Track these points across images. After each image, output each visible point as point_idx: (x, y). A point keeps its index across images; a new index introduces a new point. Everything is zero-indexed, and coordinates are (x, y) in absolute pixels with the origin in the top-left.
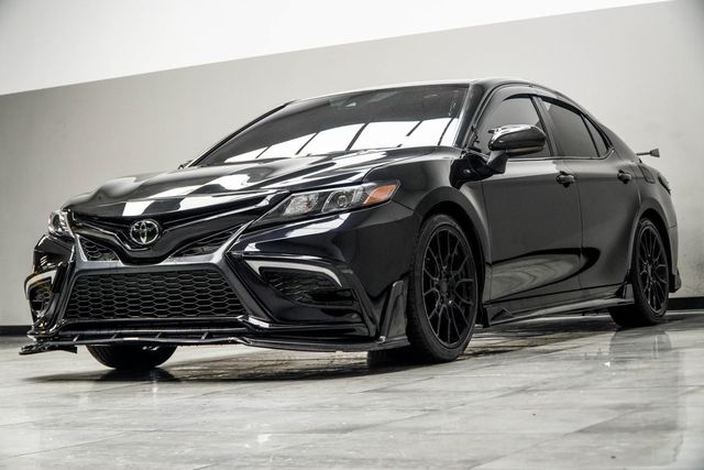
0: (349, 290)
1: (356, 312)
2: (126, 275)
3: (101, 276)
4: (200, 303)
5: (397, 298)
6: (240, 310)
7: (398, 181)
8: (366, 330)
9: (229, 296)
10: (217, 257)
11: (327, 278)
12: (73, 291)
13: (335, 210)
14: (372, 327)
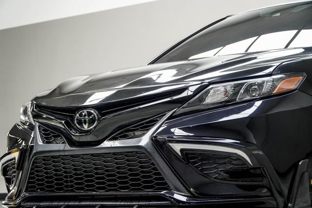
0: (259, 168)
1: (265, 187)
2: (72, 156)
3: (53, 157)
4: (131, 180)
5: (303, 173)
6: (165, 186)
7: (305, 74)
8: (274, 203)
9: (155, 174)
10: (145, 140)
11: (240, 158)
12: (32, 169)
13: (248, 98)
14: (280, 200)
